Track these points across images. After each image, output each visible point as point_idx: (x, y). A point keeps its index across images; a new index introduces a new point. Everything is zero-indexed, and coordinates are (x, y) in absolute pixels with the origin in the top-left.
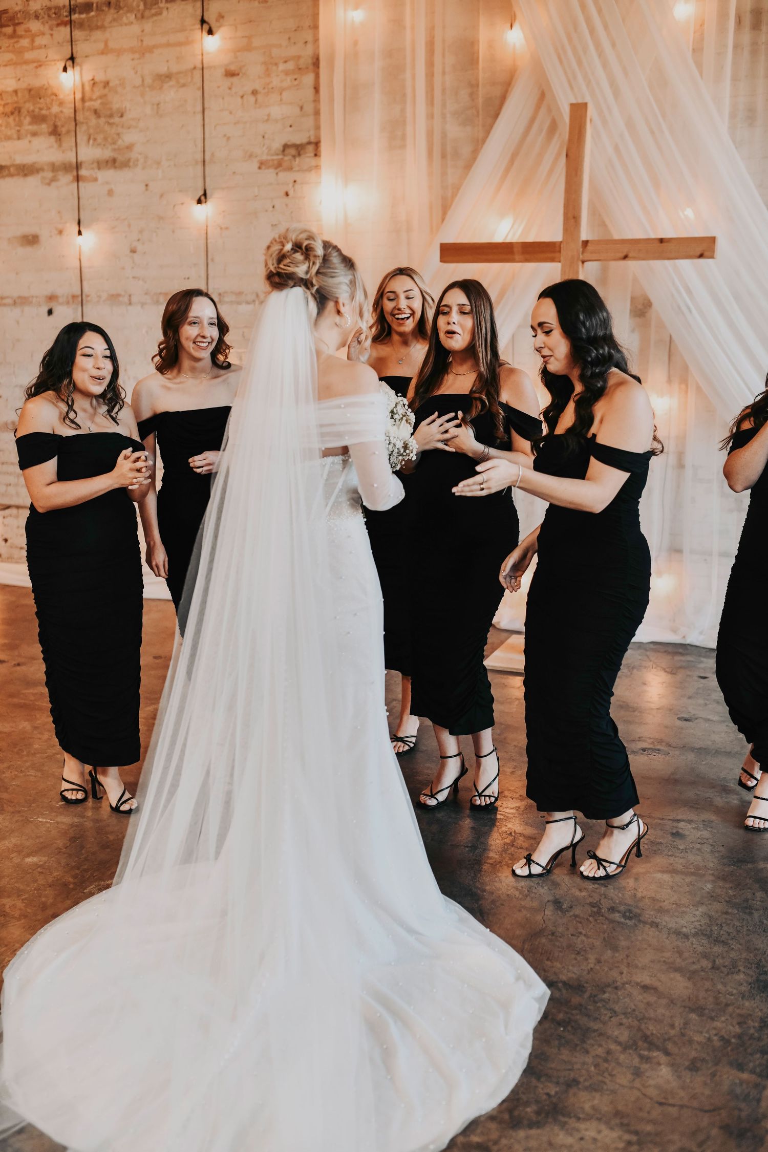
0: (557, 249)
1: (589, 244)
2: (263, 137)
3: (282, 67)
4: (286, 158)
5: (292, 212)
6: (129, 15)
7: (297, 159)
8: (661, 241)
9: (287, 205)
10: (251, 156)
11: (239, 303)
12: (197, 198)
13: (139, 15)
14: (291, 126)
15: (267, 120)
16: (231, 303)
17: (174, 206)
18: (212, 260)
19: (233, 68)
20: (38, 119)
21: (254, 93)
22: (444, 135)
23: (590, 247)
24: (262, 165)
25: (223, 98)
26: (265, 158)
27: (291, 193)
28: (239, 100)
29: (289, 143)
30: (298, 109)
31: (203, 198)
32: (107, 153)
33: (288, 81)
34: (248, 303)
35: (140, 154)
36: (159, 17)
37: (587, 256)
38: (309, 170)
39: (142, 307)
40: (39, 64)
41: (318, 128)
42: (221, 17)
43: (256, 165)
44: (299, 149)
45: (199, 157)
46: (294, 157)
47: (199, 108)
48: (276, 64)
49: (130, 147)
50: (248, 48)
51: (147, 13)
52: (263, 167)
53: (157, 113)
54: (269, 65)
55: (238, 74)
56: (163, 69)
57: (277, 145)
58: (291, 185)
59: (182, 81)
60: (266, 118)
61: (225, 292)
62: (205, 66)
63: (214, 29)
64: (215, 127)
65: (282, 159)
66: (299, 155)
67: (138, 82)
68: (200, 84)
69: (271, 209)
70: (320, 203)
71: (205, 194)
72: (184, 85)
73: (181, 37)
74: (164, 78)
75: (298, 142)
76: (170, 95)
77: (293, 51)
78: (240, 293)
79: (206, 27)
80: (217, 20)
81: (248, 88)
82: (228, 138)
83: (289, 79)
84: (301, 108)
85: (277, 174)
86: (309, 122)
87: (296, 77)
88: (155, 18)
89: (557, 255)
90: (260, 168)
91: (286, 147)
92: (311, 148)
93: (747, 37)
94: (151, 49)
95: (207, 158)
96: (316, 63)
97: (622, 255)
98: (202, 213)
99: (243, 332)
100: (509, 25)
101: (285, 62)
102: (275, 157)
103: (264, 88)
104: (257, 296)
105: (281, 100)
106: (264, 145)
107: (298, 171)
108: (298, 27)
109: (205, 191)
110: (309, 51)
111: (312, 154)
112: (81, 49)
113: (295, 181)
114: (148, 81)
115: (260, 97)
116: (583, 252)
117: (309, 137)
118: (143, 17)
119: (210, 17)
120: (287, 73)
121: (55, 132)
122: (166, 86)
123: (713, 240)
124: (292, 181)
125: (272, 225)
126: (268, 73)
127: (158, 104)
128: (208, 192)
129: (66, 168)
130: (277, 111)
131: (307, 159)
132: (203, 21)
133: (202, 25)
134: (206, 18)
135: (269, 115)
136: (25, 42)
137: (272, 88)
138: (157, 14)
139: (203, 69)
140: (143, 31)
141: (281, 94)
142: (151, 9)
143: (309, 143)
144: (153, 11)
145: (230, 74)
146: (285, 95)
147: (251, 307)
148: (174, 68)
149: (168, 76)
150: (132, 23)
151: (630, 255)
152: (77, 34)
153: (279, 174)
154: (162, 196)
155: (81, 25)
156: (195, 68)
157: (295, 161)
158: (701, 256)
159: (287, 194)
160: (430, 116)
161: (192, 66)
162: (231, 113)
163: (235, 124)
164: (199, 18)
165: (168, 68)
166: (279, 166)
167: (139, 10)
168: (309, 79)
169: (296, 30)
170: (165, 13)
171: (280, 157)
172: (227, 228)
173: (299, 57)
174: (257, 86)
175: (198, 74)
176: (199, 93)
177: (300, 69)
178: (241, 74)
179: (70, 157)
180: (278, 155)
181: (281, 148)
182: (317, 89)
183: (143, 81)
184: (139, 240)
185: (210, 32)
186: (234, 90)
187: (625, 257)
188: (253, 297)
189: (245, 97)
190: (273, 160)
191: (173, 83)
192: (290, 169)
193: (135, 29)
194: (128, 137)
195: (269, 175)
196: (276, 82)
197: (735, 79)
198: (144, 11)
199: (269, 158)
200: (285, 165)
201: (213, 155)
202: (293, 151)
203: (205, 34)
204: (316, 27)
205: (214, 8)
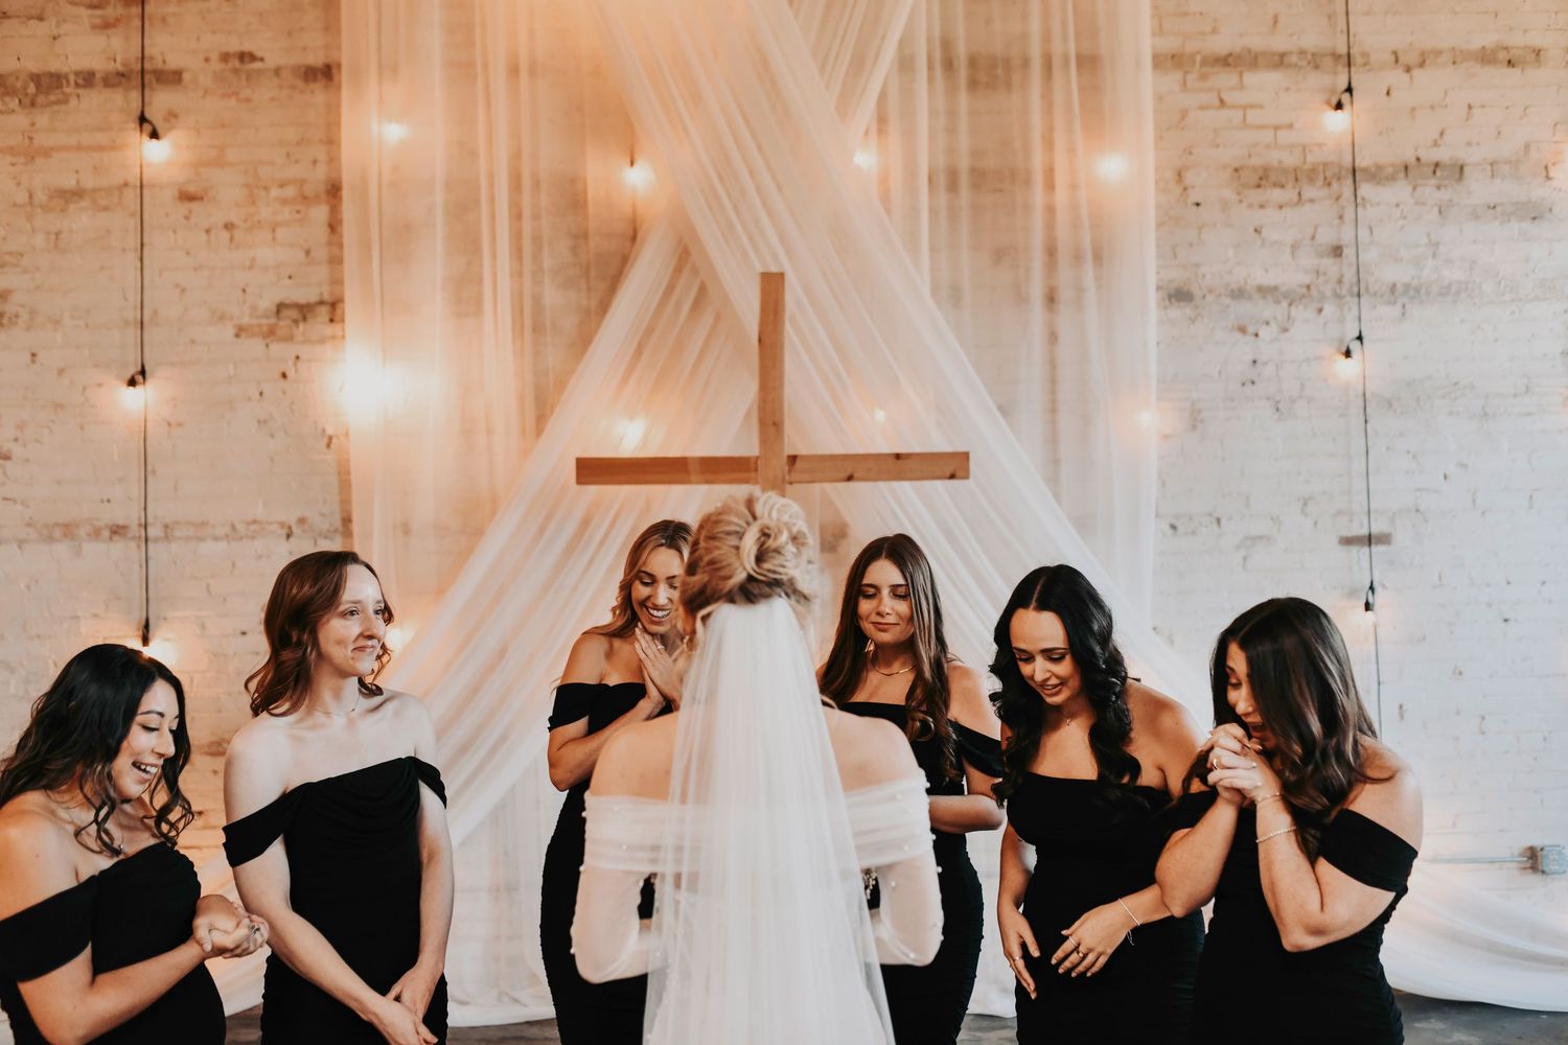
0: (752, 466)
1: (798, 462)
2: (244, 291)
3: (275, 192)
4: (281, 323)
5: (292, 403)
6: (7, 99)
7: (302, 326)
8: (898, 456)
9: (284, 392)
10: (222, 318)
11: (201, 539)
12: (128, 376)
13: (26, 101)
14: (290, 277)
15: (251, 267)
16: (188, 539)
17: (84, 389)
18: (154, 472)
19: (192, 189)
21: (229, 226)
22: (537, 300)
23: (799, 464)
24: (240, 331)
25: (175, 232)
26: (246, 321)
27: (291, 374)
28: (204, 237)
29: (287, 302)
30: (303, 254)
31: (139, 378)
33: (286, 214)
34: (216, 539)
35: (22, 306)
36: (63, 107)
37: (796, 476)
38: (322, 341)
39: (20, 547)
41: (337, 281)
42: (172, 115)
43: (230, 331)
44: (304, 311)
45: (132, 314)
46: (296, 322)
47: (132, 241)
48: (266, 189)
50: (219, 163)
51: (41, 99)
52: (243, 335)
53: (56, 246)
54: (254, 189)
55: (202, 199)
56: (69, 182)
57: (267, 303)
58: (290, 363)
59: (103, 202)
60: (248, 263)
61: (177, 523)
62: (145, 183)
63: (160, 131)
64: (161, 272)
65: (276, 325)
66: (305, 319)
67: (22, 198)
68: (134, 206)
69: (257, 396)
70: (341, 389)
71: (143, 372)
72: (106, 208)
73: (102, 138)
74: (69, 197)
75: (303, 300)
76: (80, 221)
77: (294, 172)
78: (203, 524)
79: (147, 128)
80: (166, 120)
81: (219, 218)
82: (183, 290)
83: (286, 210)
84: (308, 253)
85: (267, 346)
86: (322, 273)
87: (299, 207)
88: (56, 108)
89: (753, 474)
90: (237, 336)
91: (280, 308)
92: (324, 311)
93: (943, 199)
94: (47, 152)
95: (146, 319)
96: (334, 191)
97: (845, 475)
98: (134, 401)
99: (208, 586)
100: (628, 161)
101: (281, 186)
102: (264, 321)
103: (245, 221)
104: (233, 527)
105: (274, 239)
106: (245, 302)
107: (304, 342)
108: (302, 139)
109: (143, 367)
110: (320, 174)
111: (327, 319)
113: (298, 358)
114: (41, 197)
115: (238, 235)
116: (790, 472)
117: (321, 294)
118: (33, 104)
119: (155, 114)
120: (284, 202)
122: (72, 207)
123: (965, 456)
124: (293, 357)
125: (259, 422)
126: (252, 200)
127: (57, 234)
128: (147, 368)
130: (266, 254)
131: (319, 325)
132: (143, 120)
133: (141, 125)
134: (147, 115)
135: (253, 260)
137: (259, 222)
138: (58, 102)
139: (142, 187)
140: (33, 125)
141: (274, 230)
142: (48, 94)
143: (321, 303)
144: (52, 98)
145: (187, 197)
146: (281, 233)
147: (222, 545)
148: (89, 182)
149: (78, 194)
150: (13, 111)
151: (856, 475)
153: (271, 346)
154: (61, 372)
156: (126, 184)
157: (298, 327)
158: (952, 477)
159: (284, 376)
160: (518, 274)
161: (121, 182)
162: (188, 253)
163: (195, 269)
164: (138, 113)
165: (78, 182)
166: (270, 333)
167: (27, 94)
168: (320, 213)
169: (298, 144)
170: (73, 102)
171: (273, 321)
172: (180, 425)
173: (302, 182)
174: (234, 216)
175: (131, 196)
176: (134, 222)
177: (305, 198)
178: (205, 199)
180: (267, 317)
181: (274, 309)
182: (334, 226)
183: (31, 197)
184: (16, 440)
185: (154, 135)
186: (193, 220)
187: (850, 478)
188: (227, 530)
189: (213, 233)
190: (260, 326)
191: (85, 203)
192: (290, 338)
193: (20, 120)
195: (254, 346)
196: (265, 213)
197: (933, 249)
198: (36, 95)
199: (254, 321)
200: (280, 333)
201: (156, 312)
202: (294, 314)
203: (145, 138)
204: (331, 141)
205: (161, 101)
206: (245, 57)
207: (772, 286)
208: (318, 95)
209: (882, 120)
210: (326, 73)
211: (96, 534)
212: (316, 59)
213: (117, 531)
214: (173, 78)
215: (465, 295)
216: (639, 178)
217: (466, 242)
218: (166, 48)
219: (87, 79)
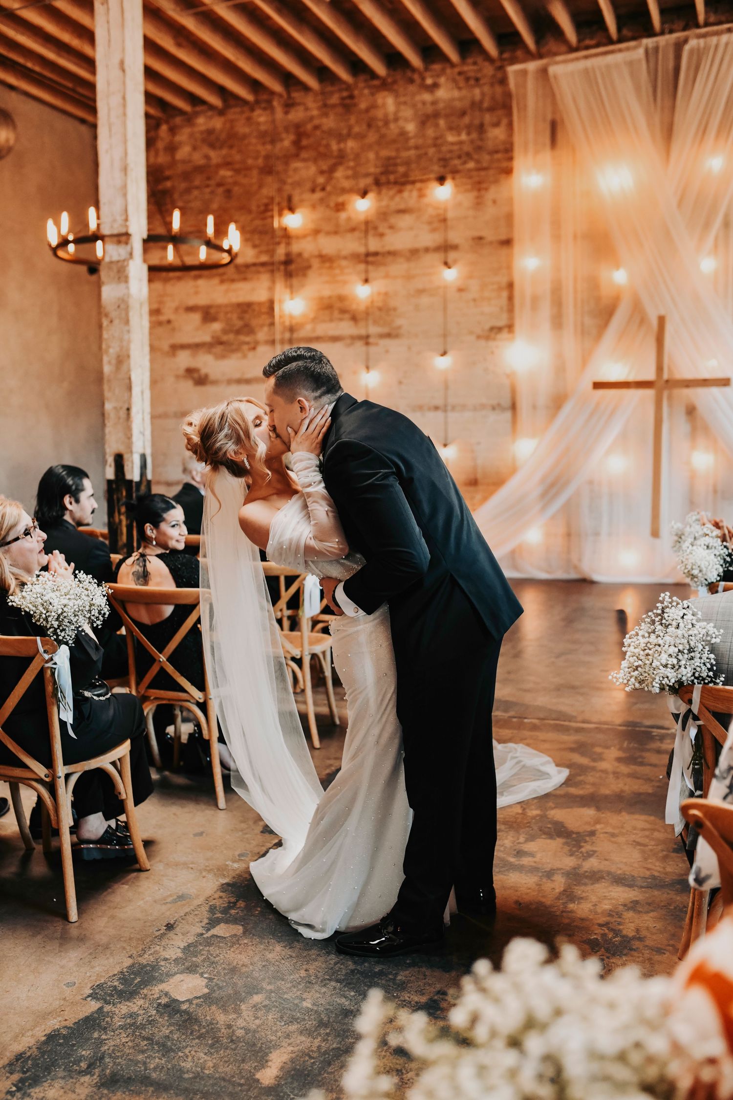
0: (654, 383)
1: (669, 382)
2: (480, 323)
3: (491, 287)
4: (492, 334)
5: (495, 363)
7: (499, 334)
8: (705, 380)
9: (492, 359)
10: (472, 332)
12: (441, 353)
13: (407, 259)
14: (495, 317)
16: (460, 410)
17: (427, 358)
19: (463, 287)
20: (343, 311)
21: (474, 300)
22: (583, 324)
25: (457, 303)
26: (480, 333)
27: (495, 352)
28: (466, 304)
29: (494, 326)
30: (499, 309)
31: (445, 354)
32: (385, 330)
35: (406, 331)
36: (419, 260)
37: (668, 387)
38: (507, 340)
40: (345, 283)
41: (512, 318)
42: (455, 260)
43: (475, 337)
44: (500, 329)
45: (442, 333)
46: (497, 333)
47: (442, 307)
48: (487, 286)
49: (399, 327)
50: (471, 277)
52: (479, 338)
53: (417, 309)
54: (483, 286)
55: (466, 291)
56: (421, 287)
57: (487, 326)
58: (495, 348)
59: (432, 293)
60: (481, 313)
61: (457, 405)
62: (446, 286)
63: (451, 266)
64: (452, 317)
66: (500, 332)
67: (406, 293)
68: (442, 295)
69: (483, 360)
70: (511, 357)
71: (445, 351)
72: (433, 296)
73: (432, 270)
74: (420, 292)
75: (499, 325)
76: (425, 300)
77: (496, 279)
79: (447, 265)
80: (453, 261)
81: (471, 297)
82: (460, 323)
83: (494, 293)
84: (501, 308)
86: (507, 316)
87: (498, 292)
88: (417, 261)
89: (653, 386)
90: (477, 339)
91: (491, 328)
92: (507, 329)
94: (414, 277)
95: (446, 333)
96: (510, 286)
98: (443, 363)
100: (617, 269)
101: (492, 285)
103: (480, 298)
105: (490, 304)
106: (480, 327)
107: (500, 341)
108: (500, 267)
109: (445, 349)
110: (507, 280)
111: (508, 332)
112: (372, 275)
113: (497, 346)
114: (412, 293)
115: (477, 302)
116: (667, 385)
117: (506, 323)
118: (410, 260)
119: (450, 261)
120: (493, 290)
121: (354, 319)
122: (422, 295)
123: (729, 379)
125: (484, 369)
126: (482, 290)
127: (417, 305)
128: (448, 350)
129: (360, 338)
130: (487, 310)
131: (504, 335)
132: (446, 262)
133: (445, 264)
135: (483, 311)
136: (337, 271)
137: (485, 298)
139: (445, 288)
140: (410, 267)
141: (490, 301)
143: (507, 326)
144: (416, 257)
145: (461, 290)
146: (492, 301)
148: (427, 287)
149: (424, 291)
150: (403, 263)
152: (371, 268)
153: (488, 342)
155: (373, 263)
156: (439, 287)
157: (497, 335)
158: (725, 386)
159: (492, 352)
160: (576, 314)
162: (461, 310)
164: (444, 260)
165: (424, 286)
166: (487, 338)
167: (408, 257)
168: (505, 294)
169: (497, 269)
170: (423, 258)
171: (489, 333)
174: (476, 296)
175: (441, 291)
176: (443, 300)
177: (501, 289)
179: (363, 332)
180: (487, 332)
181: (489, 329)
182: (511, 298)
183: (409, 293)
184: (404, 377)
185: (449, 268)
186: (463, 298)
189: (469, 302)
190: (485, 335)
191: (426, 294)
192: (494, 339)
193: (406, 265)
194: (399, 322)
195: (483, 342)
196: (487, 294)
198: (411, 257)
199: (483, 333)
200: (491, 337)
202: (496, 330)
203: (447, 269)
204: (509, 267)
205: (452, 256)
206: (481, 238)
207: (662, 320)
208: (504, 251)
209: (716, 246)
210: (507, 243)
211: (429, 409)
212: (503, 237)
213: (436, 408)
214: (455, 247)
215: (557, 322)
216: (620, 277)
217: (558, 302)
218: (454, 237)
219: (427, 250)
